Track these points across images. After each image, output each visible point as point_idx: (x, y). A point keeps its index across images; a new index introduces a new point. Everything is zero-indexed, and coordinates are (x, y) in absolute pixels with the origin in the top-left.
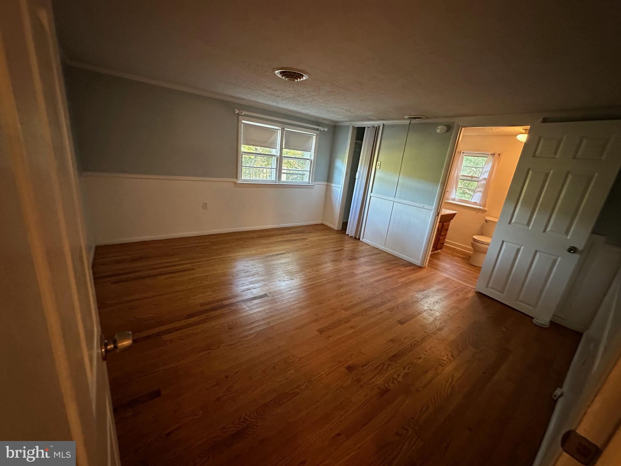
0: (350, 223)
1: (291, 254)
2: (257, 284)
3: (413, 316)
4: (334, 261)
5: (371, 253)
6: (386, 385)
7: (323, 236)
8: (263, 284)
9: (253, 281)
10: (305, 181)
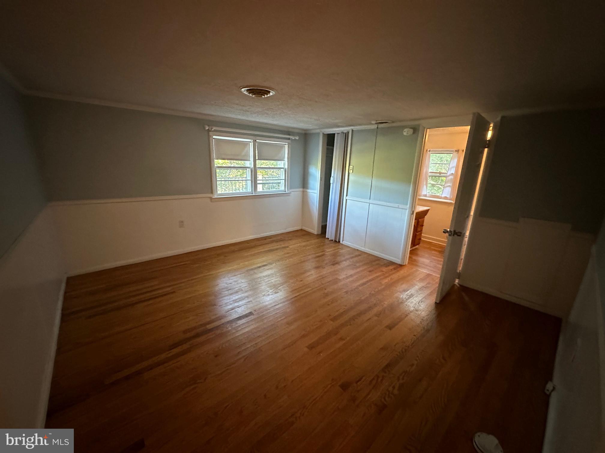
0: (329, 225)
1: (274, 264)
2: (241, 302)
3: (400, 319)
4: (317, 268)
5: (352, 256)
6: (383, 400)
7: (304, 242)
8: (248, 301)
9: (237, 299)
10: (281, 189)
